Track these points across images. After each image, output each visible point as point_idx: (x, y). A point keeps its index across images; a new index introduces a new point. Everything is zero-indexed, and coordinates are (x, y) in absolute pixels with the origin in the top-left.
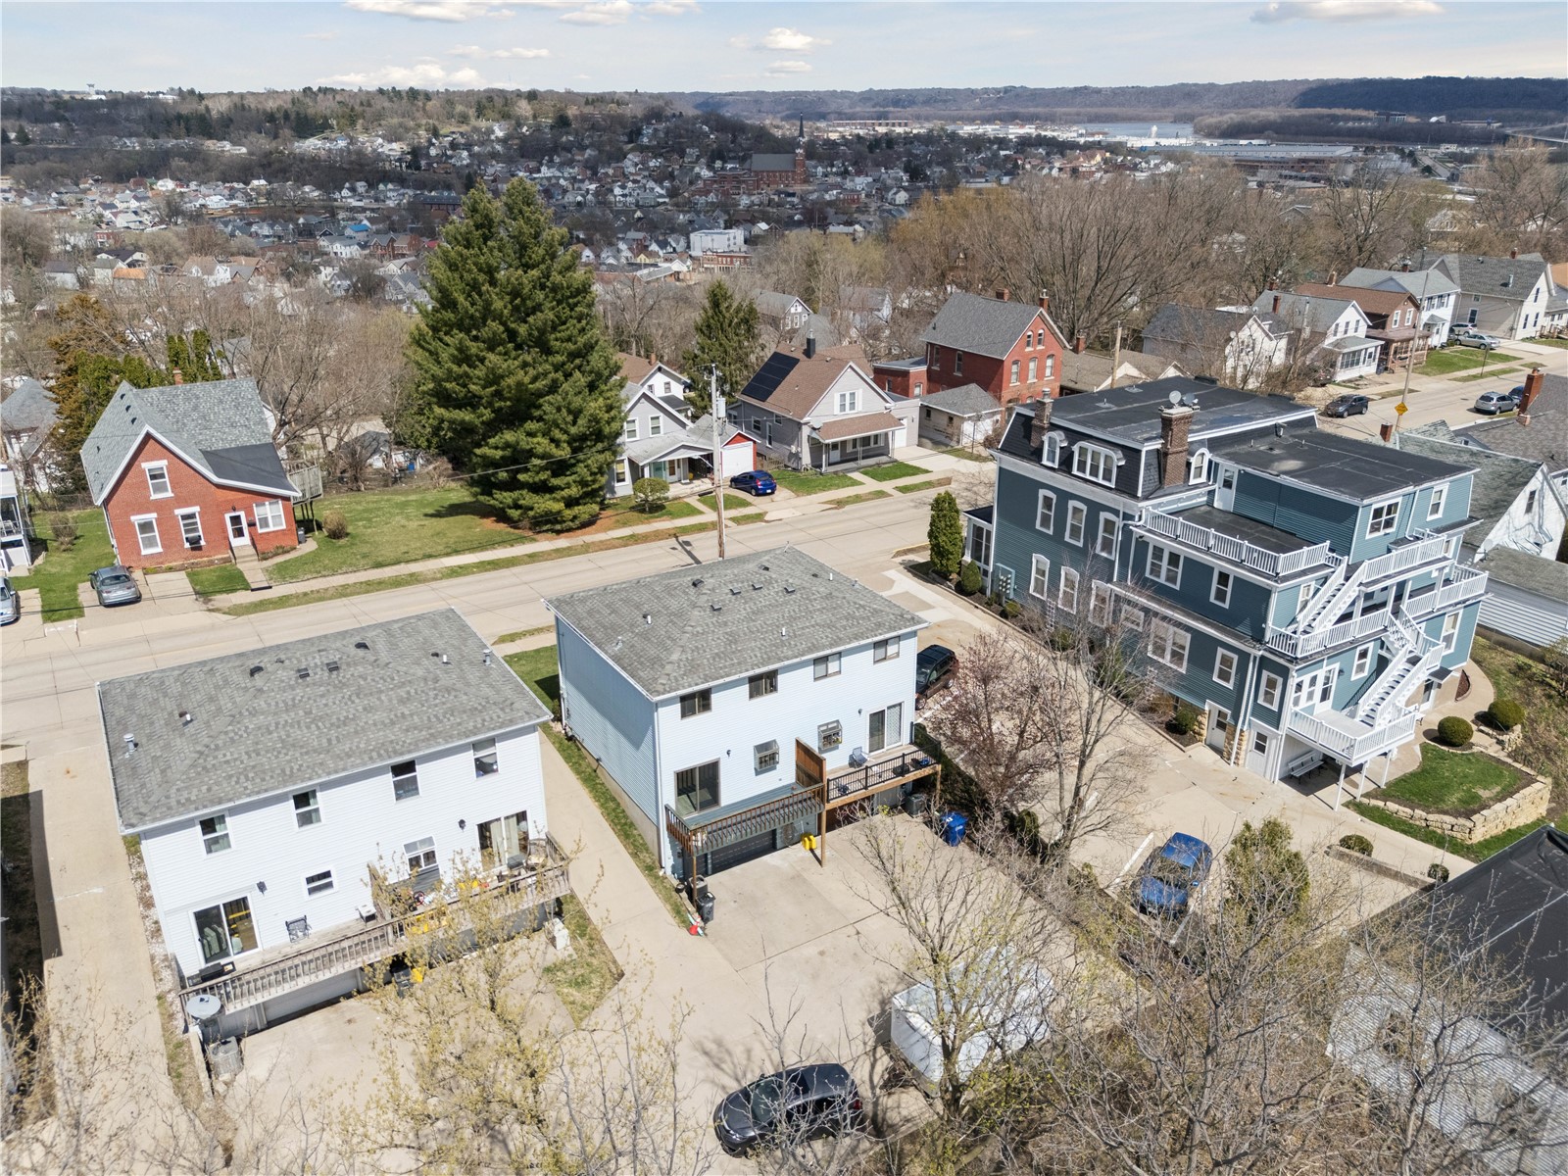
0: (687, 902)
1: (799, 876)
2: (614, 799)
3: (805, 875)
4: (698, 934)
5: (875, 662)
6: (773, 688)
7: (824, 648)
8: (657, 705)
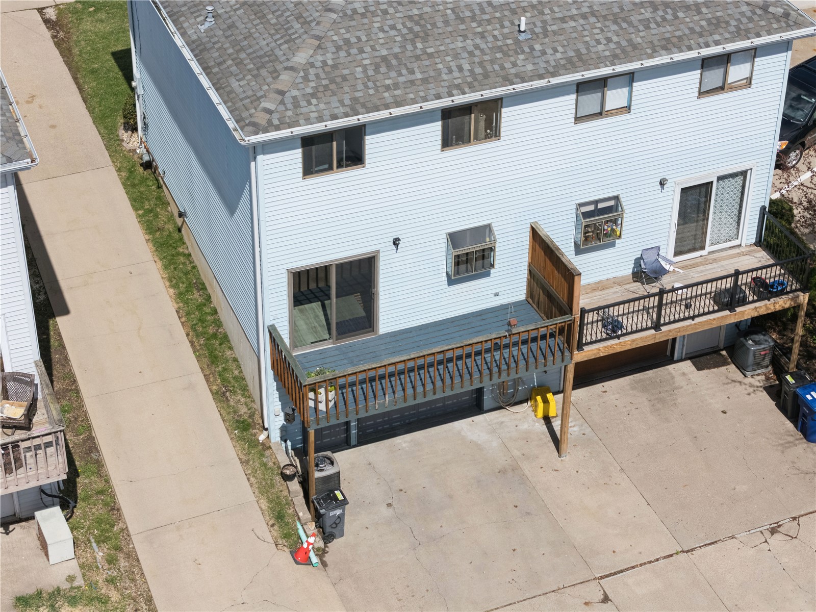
0: (300, 500)
1: (515, 468)
2: (202, 287)
3: (526, 468)
4: (307, 562)
5: (701, 94)
6: (492, 131)
7: (600, 61)
8: (256, 150)
